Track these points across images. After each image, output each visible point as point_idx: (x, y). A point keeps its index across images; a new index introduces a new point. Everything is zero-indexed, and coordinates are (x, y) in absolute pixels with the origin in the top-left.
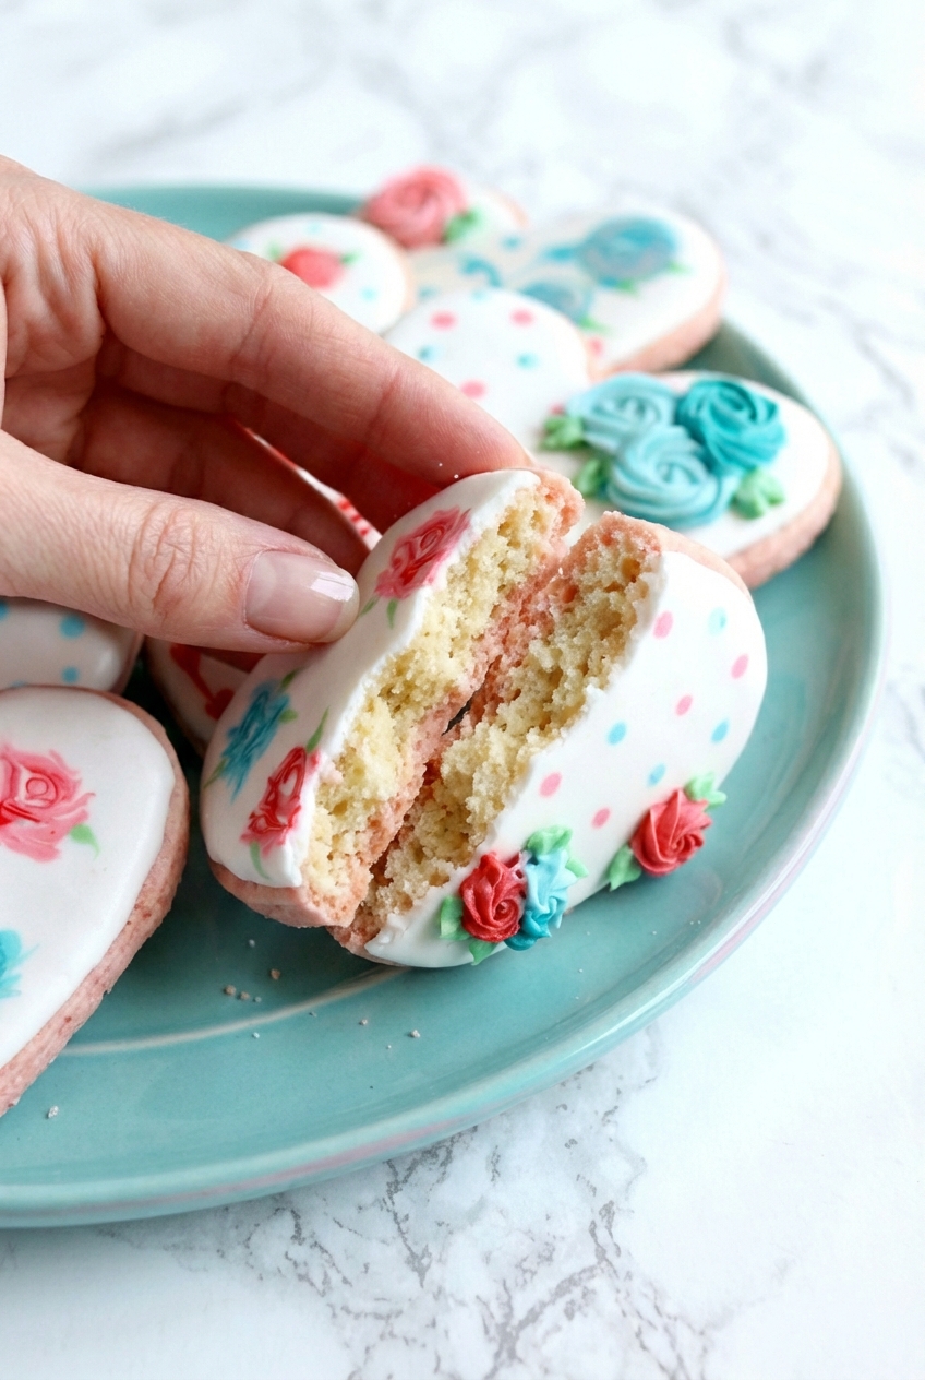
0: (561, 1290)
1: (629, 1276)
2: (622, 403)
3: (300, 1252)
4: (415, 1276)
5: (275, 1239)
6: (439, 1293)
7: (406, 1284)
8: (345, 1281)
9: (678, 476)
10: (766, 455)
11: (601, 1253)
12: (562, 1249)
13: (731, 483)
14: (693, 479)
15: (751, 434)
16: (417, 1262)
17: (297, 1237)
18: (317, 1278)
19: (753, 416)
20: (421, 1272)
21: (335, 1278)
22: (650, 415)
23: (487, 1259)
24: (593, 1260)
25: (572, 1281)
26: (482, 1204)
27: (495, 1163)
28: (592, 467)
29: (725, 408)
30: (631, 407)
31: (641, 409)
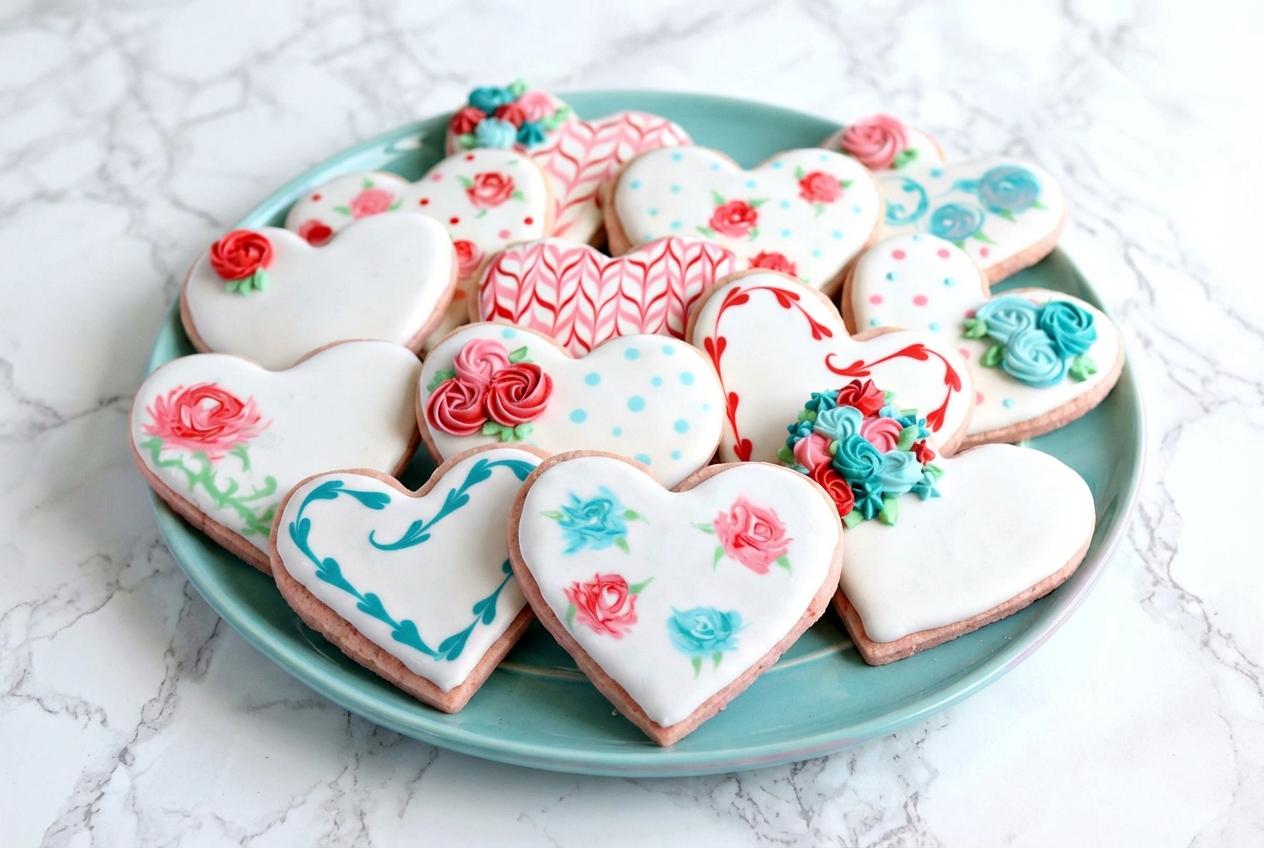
0: (886, 837)
1: (924, 833)
2: (1008, 314)
3: (741, 803)
4: (805, 822)
5: (727, 794)
6: (817, 832)
7: (800, 826)
8: (765, 821)
9: (1042, 358)
10: (1085, 346)
11: (909, 820)
12: (887, 815)
13: (1070, 362)
14: (1050, 360)
15: (1080, 334)
16: (806, 815)
17: (739, 794)
18: (750, 817)
19: (1080, 324)
20: (808, 820)
21: (760, 819)
22: (1025, 322)
23: (845, 816)
24: (904, 822)
25: (892, 833)
26: (844, 786)
27: (852, 765)
28: (994, 350)
29: (1066, 319)
30: (1014, 315)
31: (1019, 318)
